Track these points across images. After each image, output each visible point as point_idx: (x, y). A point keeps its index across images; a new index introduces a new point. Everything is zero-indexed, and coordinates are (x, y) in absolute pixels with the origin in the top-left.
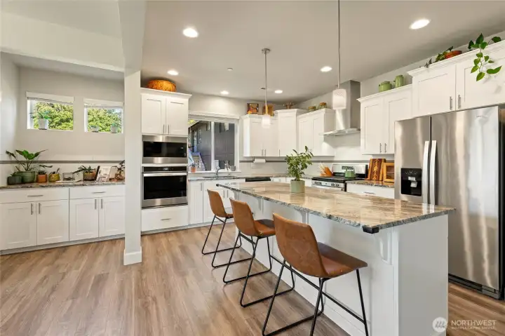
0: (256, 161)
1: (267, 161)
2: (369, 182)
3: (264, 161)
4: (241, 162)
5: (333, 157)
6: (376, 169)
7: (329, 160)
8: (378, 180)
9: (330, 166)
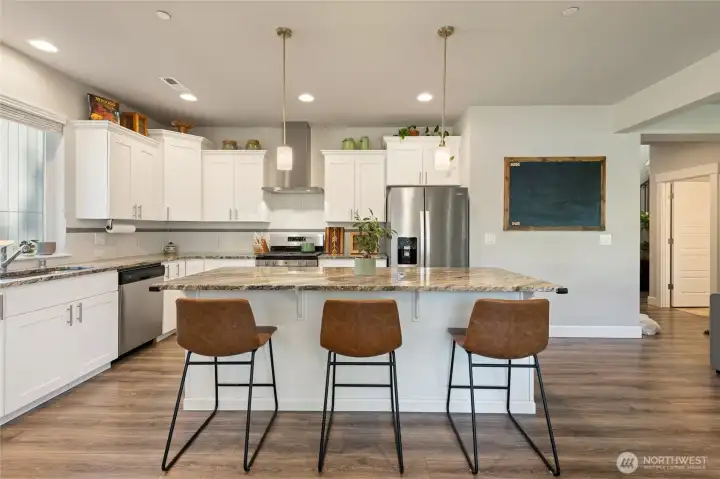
0: (116, 228)
1: (137, 230)
2: (327, 255)
3: (132, 228)
4: (69, 230)
5: (268, 223)
6: (334, 239)
7: (261, 228)
8: (339, 252)
9: (267, 236)
